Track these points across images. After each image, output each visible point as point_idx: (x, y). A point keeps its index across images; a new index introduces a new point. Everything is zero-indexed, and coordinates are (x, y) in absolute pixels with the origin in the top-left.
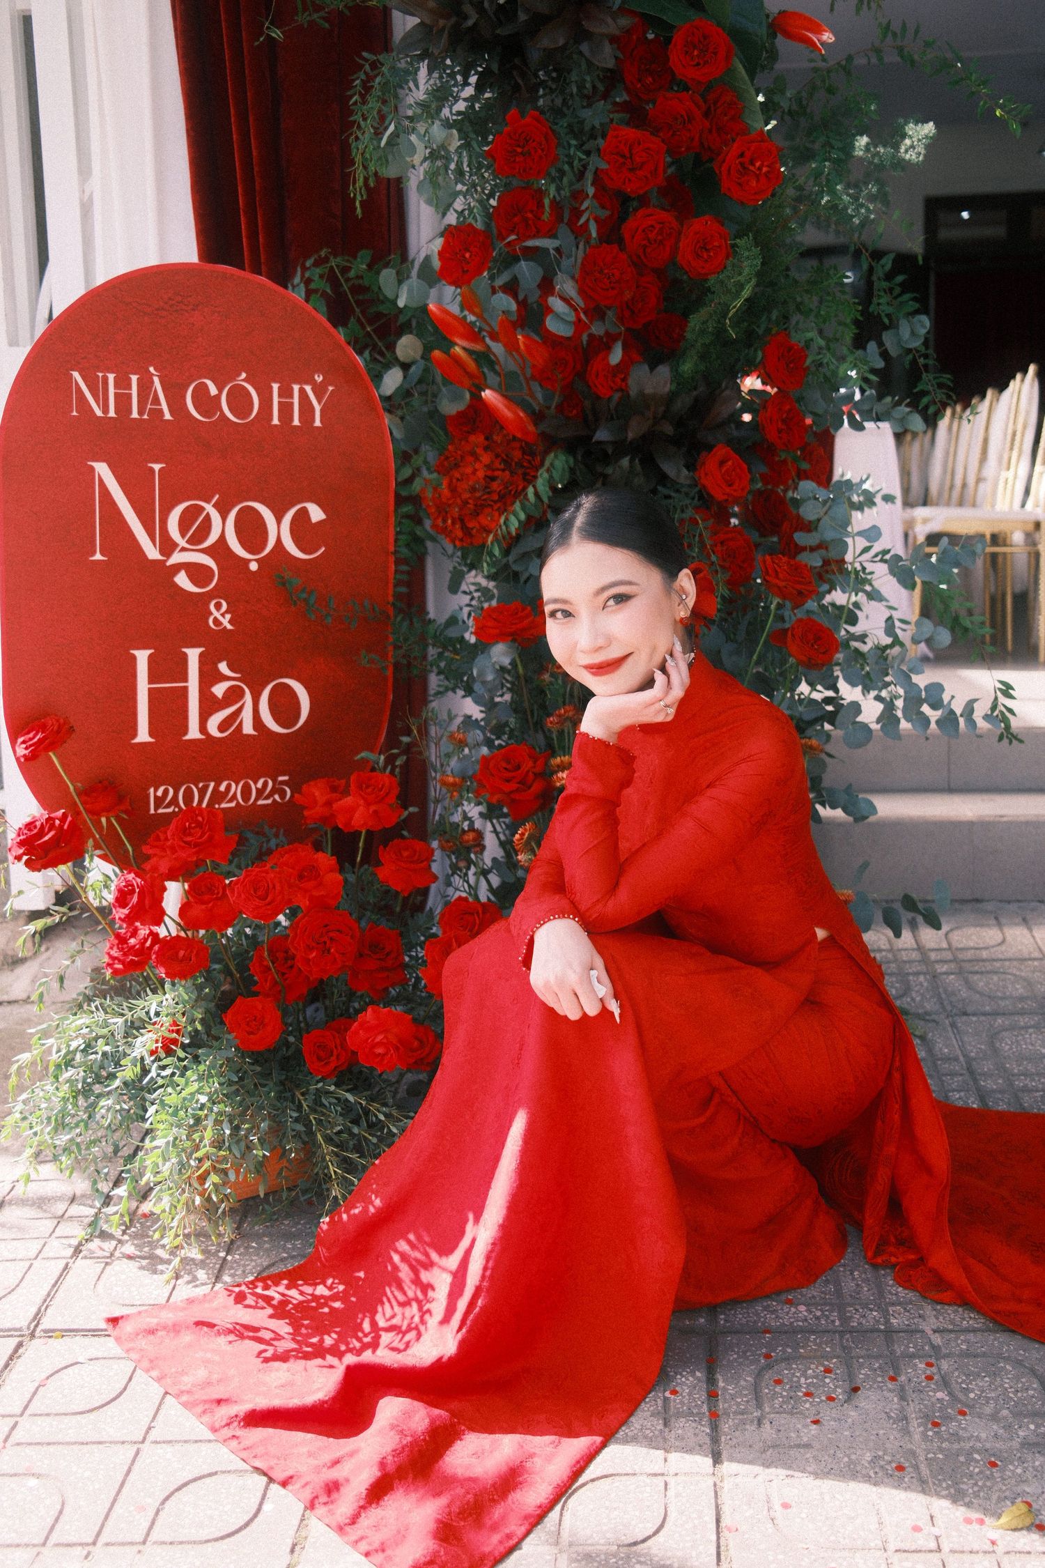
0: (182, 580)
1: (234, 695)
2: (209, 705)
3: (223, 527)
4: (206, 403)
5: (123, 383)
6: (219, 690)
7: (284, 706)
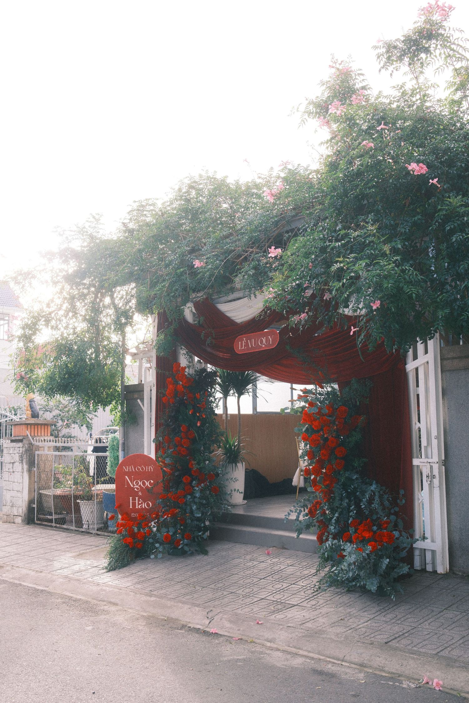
0: (136, 489)
1: (142, 503)
2: (139, 504)
3: (140, 483)
4: (138, 469)
5: (129, 467)
6: (140, 502)
7: (148, 505)
